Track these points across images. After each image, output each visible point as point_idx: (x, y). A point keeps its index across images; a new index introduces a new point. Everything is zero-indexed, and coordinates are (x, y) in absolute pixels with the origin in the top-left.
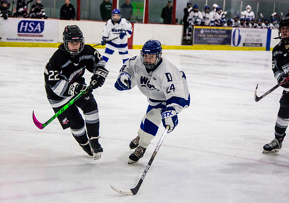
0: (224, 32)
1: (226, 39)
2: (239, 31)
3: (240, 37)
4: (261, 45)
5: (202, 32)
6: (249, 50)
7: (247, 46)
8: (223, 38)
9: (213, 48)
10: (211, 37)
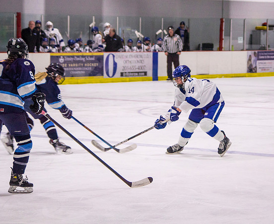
0: (93, 59)
1: (96, 68)
2: (114, 56)
3: (115, 64)
4: (145, 73)
5: (61, 60)
7: (126, 76)
8: (92, 67)
9: (79, 81)
10: (75, 67)
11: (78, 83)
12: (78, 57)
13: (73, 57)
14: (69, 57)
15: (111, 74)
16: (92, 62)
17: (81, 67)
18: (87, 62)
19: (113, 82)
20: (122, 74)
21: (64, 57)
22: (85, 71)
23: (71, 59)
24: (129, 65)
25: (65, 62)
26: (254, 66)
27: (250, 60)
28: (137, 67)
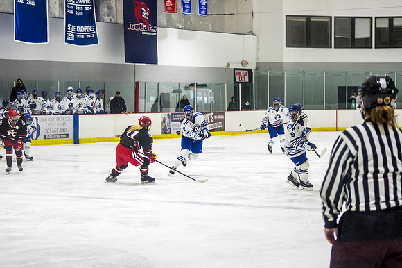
2: (37, 119)
3: (39, 127)
4: (67, 135)
6: (53, 144)
7: (49, 138)
19: (37, 145)
20: (45, 137)
24: (52, 128)
26: (168, 127)
27: (164, 121)
28: (59, 129)
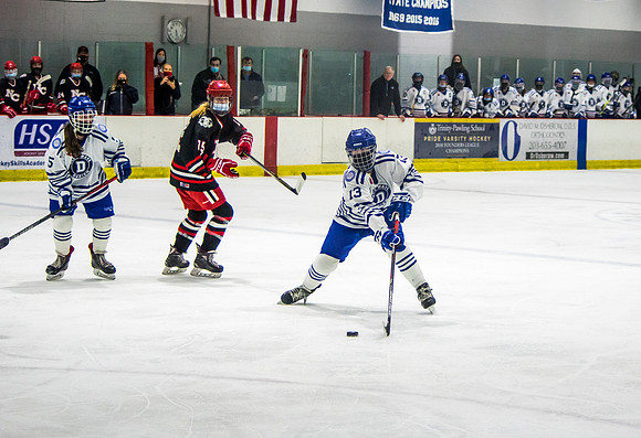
0: (483, 129)
2: (516, 125)
3: (518, 139)
4: (566, 154)
5: (432, 130)
7: (535, 159)
8: (481, 142)
9: (460, 167)
10: (454, 142)
11: (457, 170)
12: (458, 125)
13: (451, 124)
14: (444, 124)
15: (510, 155)
16: (481, 134)
17: (463, 142)
18: (473, 133)
19: (514, 169)
20: (528, 156)
21: (435, 124)
22: (470, 148)
23: (448, 128)
24: (541, 140)
25: (437, 134)
28: (552, 144)
